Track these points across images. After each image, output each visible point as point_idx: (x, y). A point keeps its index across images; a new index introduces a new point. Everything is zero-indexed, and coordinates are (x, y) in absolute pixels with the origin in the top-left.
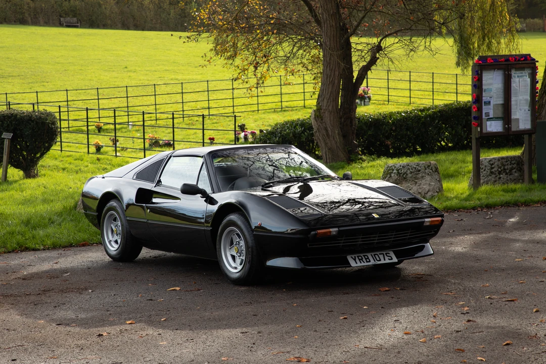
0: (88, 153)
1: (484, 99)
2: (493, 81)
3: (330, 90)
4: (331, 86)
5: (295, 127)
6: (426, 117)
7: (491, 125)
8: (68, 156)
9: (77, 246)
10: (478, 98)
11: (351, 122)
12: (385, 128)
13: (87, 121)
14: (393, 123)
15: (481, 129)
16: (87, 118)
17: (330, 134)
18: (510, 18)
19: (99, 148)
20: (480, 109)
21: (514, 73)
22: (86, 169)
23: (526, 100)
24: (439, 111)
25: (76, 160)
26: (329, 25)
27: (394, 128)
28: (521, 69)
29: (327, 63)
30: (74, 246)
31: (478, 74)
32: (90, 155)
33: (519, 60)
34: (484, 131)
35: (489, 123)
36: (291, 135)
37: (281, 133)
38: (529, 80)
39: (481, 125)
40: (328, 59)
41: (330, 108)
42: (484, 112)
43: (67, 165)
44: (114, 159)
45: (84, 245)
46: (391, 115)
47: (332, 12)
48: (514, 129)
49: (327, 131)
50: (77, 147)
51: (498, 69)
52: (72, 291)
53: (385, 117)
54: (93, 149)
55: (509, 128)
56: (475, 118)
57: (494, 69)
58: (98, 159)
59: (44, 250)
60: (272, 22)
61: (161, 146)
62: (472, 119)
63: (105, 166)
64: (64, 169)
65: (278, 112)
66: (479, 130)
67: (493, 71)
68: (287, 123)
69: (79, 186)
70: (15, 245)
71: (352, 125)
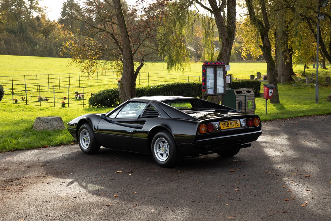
0: (13, 103)
1: (207, 80)
2: (210, 73)
3: (127, 76)
4: (127, 75)
5: (109, 92)
6: (161, 89)
7: (209, 91)
8: (4, 105)
9: (42, 148)
10: (204, 80)
11: (134, 90)
12: (145, 93)
13: (13, 90)
14: (148, 91)
15: (206, 93)
16: (13, 88)
17: (127, 95)
18: (186, 51)
19: (16, 101)
20: (205, 84)
21: (218, 70)
22: (14, 110)
23: (222, 81)
24: (165, 87)
25: (8, 106)
26: (126, 49)
27: (148, 93)
28: (220, 68)
29: (125, 66)
30: (41, 147)
31: (205, 69)
32: (14, 104)
33: (219, 64)
34: (207, 93)
35: (208, 90)
36: (108, 96)
37: (103, 95)
38: (223, 72)
39: (206, 91)
40: (126, 63)
41: (127, 84)
42: (207, 85)
43: (5, 109)
44: (26, 106)
45: (45, 147)
46: (147, 88)
47: (127, 44)
48: (218, 93)
49: (125, 94)
50: (5, 101)
51: (212, 67)
52: (62, 174)
53: (145, 88)
54: (14, 102)
55: (216, 92)
56: (203, 88)
57: (211, 67)
58: (18, 106)
59: (26, 150)
60: (98, 48)
61: (43, 100)
62: (202, 88)
63: (23, 109)
64: (4, 110)
65: (88, 87)
66: (205, 93)
67: (210, 68)
68: (105, 90)
69: (18, 117)
70: (11, 148)
71: (134, 92)
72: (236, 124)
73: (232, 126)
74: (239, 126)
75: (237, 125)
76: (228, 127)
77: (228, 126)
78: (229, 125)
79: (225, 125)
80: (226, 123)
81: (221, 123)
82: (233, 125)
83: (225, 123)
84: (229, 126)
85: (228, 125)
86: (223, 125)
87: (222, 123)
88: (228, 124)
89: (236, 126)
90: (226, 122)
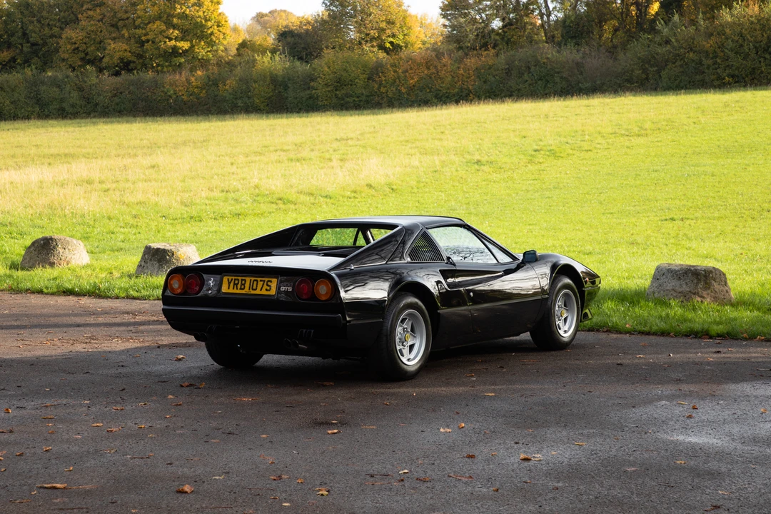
72: (265, 287)
73: (253, 289)
74: (273, 292)
75: (266, 290)
76: (241, 289)
77: (243, 287)
78: (244, 285)
79: (234, 284)
80: (238, 280)
81: (225, 279)
82: (254, 287)
83: (235, 280)
84: (244, 289)
85: (242, 284)
86: (229, 283)
87: (230, 278)
88: (243, 282)
89: (264, 292)
90: (240, 278)
